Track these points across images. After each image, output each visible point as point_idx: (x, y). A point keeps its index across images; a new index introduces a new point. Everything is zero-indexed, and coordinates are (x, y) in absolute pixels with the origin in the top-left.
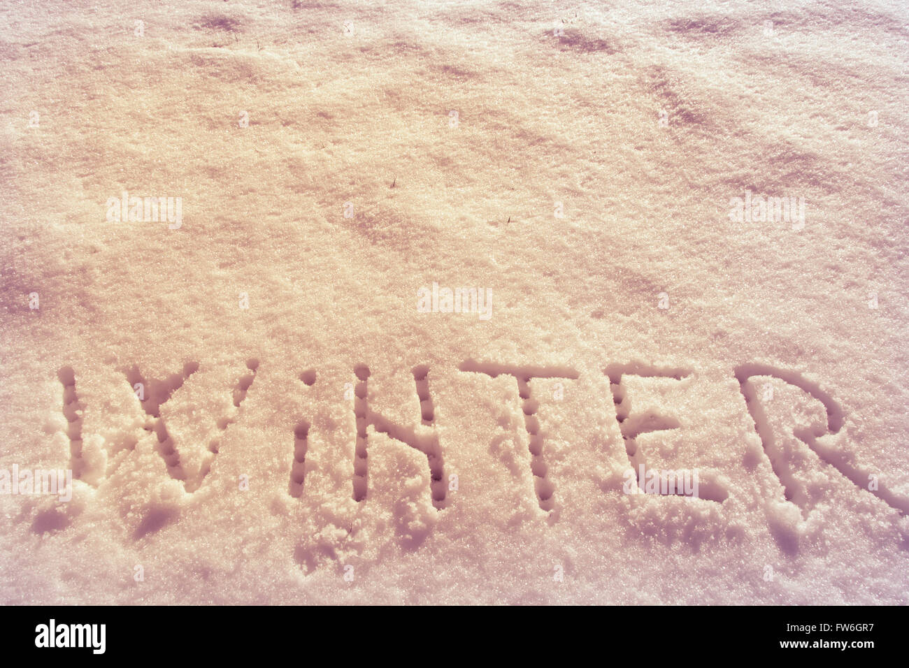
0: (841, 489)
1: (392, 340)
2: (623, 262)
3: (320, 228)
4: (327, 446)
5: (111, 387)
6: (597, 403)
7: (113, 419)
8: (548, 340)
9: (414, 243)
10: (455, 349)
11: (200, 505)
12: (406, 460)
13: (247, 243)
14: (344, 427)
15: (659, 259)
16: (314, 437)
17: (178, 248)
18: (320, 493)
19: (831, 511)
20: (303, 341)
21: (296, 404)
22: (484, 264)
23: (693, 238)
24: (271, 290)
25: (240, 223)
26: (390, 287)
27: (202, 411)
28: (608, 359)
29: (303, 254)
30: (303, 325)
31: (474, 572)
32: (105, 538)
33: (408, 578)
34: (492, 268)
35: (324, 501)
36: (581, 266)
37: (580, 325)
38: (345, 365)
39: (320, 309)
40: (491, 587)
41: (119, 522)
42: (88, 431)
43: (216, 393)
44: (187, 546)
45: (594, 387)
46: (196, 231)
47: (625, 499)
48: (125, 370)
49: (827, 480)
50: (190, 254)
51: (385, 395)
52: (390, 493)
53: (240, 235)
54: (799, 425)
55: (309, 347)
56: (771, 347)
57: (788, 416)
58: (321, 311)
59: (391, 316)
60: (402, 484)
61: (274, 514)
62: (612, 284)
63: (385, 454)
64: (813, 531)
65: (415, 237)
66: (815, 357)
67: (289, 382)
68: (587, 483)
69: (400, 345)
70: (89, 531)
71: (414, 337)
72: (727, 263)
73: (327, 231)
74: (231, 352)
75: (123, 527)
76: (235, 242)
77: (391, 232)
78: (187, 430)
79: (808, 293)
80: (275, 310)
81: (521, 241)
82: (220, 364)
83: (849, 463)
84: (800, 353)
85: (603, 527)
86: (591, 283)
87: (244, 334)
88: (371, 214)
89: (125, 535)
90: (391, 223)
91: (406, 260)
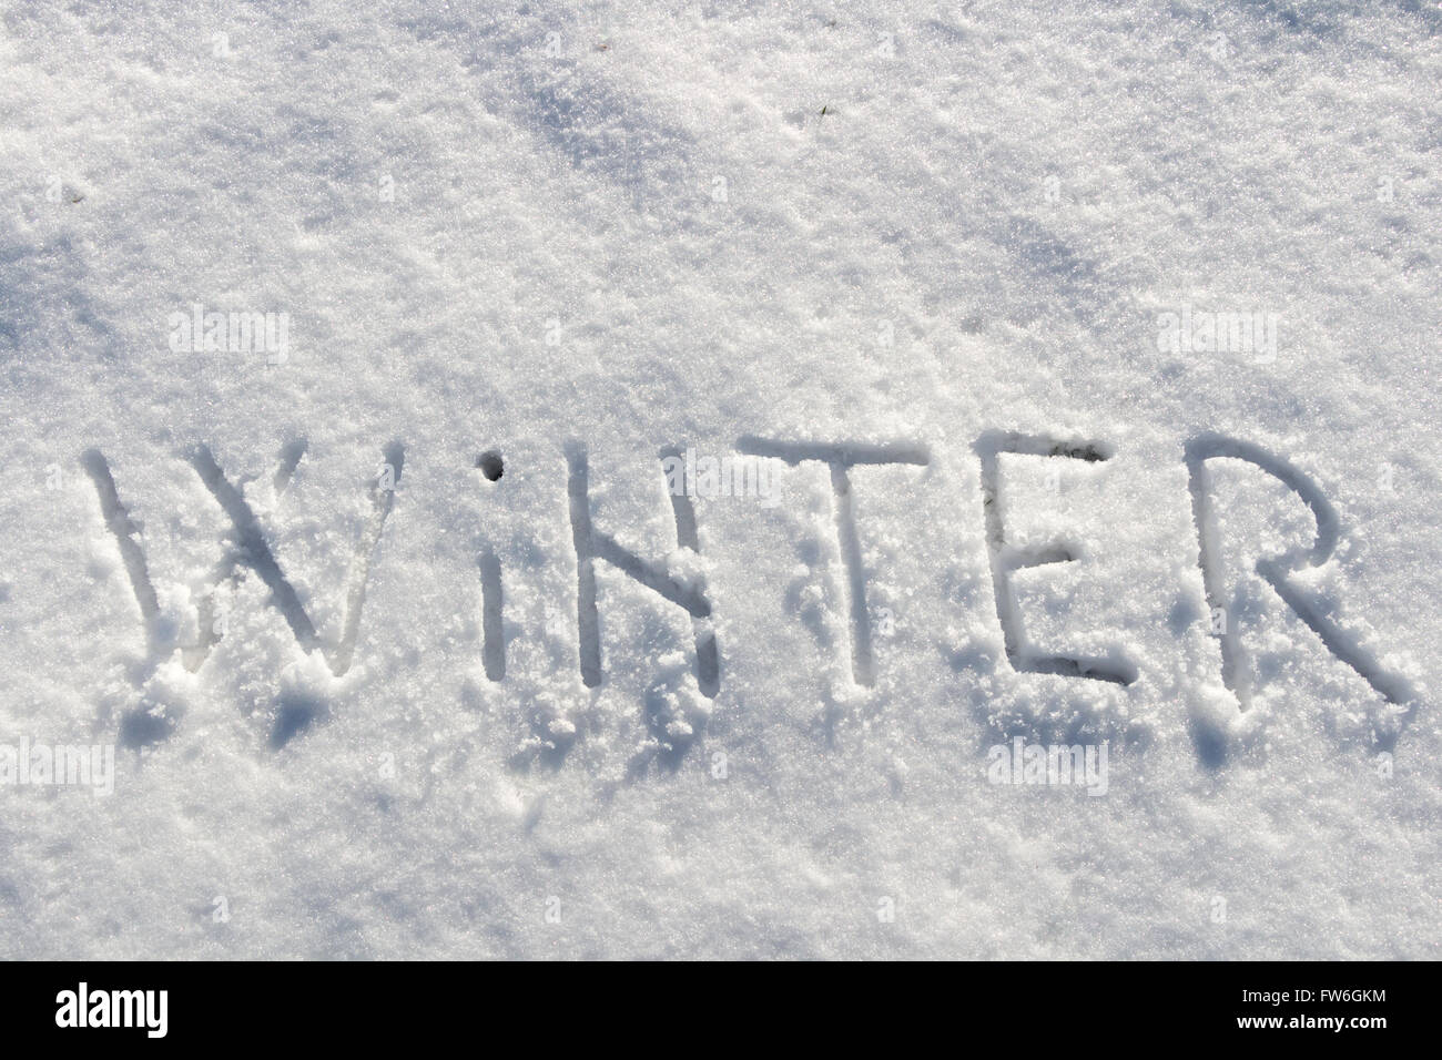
0: (1308, 660)
1: (622, 391)
2: (1027, 206)
3: (473, 127)
4: (533, 594)
5: (172, 489)
6: (957, 510)
7: (193, 551)
8: (882, 385)
9: (650, 169)
10: (728, 410)
11: (356, 695)
12: (657, 620)
13: (347, 170)
14: (559, 560)
15: (1091, 197)
16: (511, 578)
17: (222, 186)
18: (532, 675)
19: (1285, 697)
20: (473, 391)
21: (476, 516)
22: (777, 220)
23: (1159, 147)
24: (405, 280)
25: (325, 122)
26: (614, 271)
27: (330, 535)
28: (981, 421)
29: (452, 193)
30: (468, 357)
31: (763, 798)
32: (228, 750)
33: (669, 806)
34: (791, 229)
35: (538, 690)
36: (949, 214)
37: (940, 350)
38: (547, 440)
39: (494, 318)
40: (785, 819)
41: (242, 724)
42: (158, 573)
43: (345, 499)
44: (348, 762)
45: (954, 480)
46: (246, 143)
47: (985, 682)
48: (186, 454)
49: (1290, 645)
50: (246, 198)
51: (618, 501)
52: (636, 675)
53: (329, 151)
54: (1267, 552)
55: (485, 401)
56: (1254, 399)
57: (1252, 535)
58: (498, 327)
59: (619, 339)
60: (654, 661)
61: (467, 709)
62: (1001, 256)
63: (624, 610)
64: (1249, 731)
65: (652, 154)
66: (1321, 421)
67: (460, 475)
68: (931, 654)
69: (636, 403)
70: (202, 741)
71: (661, 387)
72: (1211, 209)
73: (488, 134)
74: (355, 417)
75: (251, 733)
76: (322, 168)
77: (605, 137)
78: (311, 569)
79: (1337, 281)
80: (416, 324)
81: (845, 162)
82: (342, 440)
83: (1329, 617)
84: (1298, 412)
85: (949, 726)
86: (965, 255)
87: (371, 377)
88: (566, 93)
89: (255, 744)
90: (604, 114)
91: (638, 207)
